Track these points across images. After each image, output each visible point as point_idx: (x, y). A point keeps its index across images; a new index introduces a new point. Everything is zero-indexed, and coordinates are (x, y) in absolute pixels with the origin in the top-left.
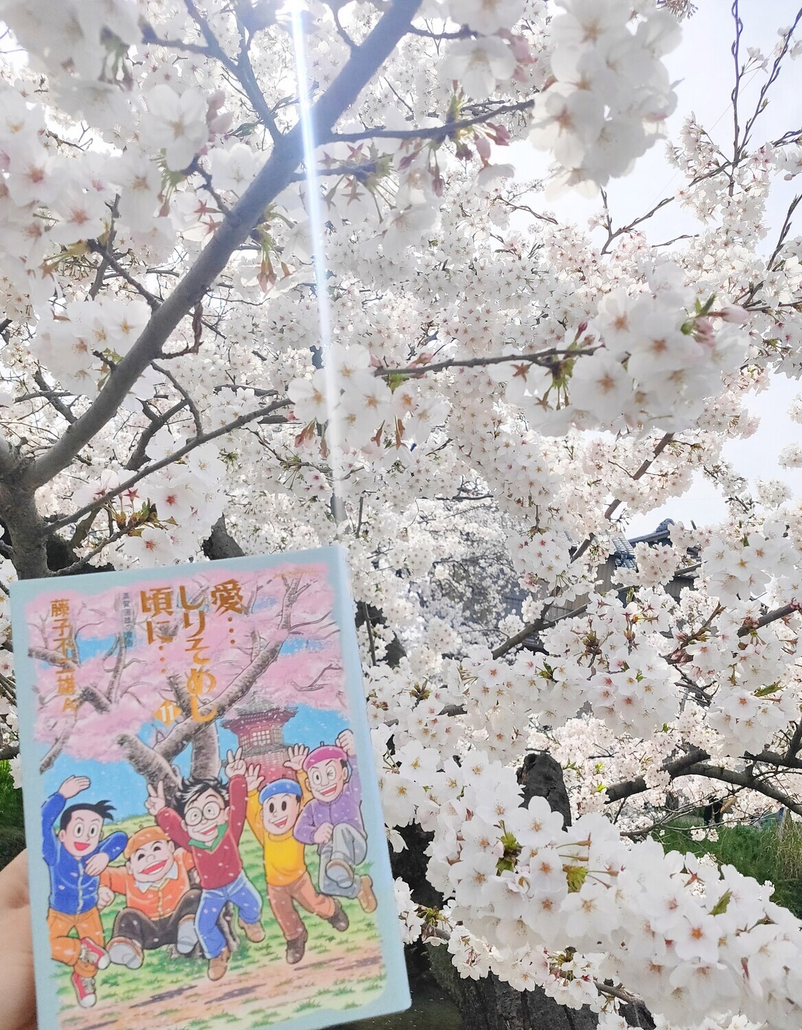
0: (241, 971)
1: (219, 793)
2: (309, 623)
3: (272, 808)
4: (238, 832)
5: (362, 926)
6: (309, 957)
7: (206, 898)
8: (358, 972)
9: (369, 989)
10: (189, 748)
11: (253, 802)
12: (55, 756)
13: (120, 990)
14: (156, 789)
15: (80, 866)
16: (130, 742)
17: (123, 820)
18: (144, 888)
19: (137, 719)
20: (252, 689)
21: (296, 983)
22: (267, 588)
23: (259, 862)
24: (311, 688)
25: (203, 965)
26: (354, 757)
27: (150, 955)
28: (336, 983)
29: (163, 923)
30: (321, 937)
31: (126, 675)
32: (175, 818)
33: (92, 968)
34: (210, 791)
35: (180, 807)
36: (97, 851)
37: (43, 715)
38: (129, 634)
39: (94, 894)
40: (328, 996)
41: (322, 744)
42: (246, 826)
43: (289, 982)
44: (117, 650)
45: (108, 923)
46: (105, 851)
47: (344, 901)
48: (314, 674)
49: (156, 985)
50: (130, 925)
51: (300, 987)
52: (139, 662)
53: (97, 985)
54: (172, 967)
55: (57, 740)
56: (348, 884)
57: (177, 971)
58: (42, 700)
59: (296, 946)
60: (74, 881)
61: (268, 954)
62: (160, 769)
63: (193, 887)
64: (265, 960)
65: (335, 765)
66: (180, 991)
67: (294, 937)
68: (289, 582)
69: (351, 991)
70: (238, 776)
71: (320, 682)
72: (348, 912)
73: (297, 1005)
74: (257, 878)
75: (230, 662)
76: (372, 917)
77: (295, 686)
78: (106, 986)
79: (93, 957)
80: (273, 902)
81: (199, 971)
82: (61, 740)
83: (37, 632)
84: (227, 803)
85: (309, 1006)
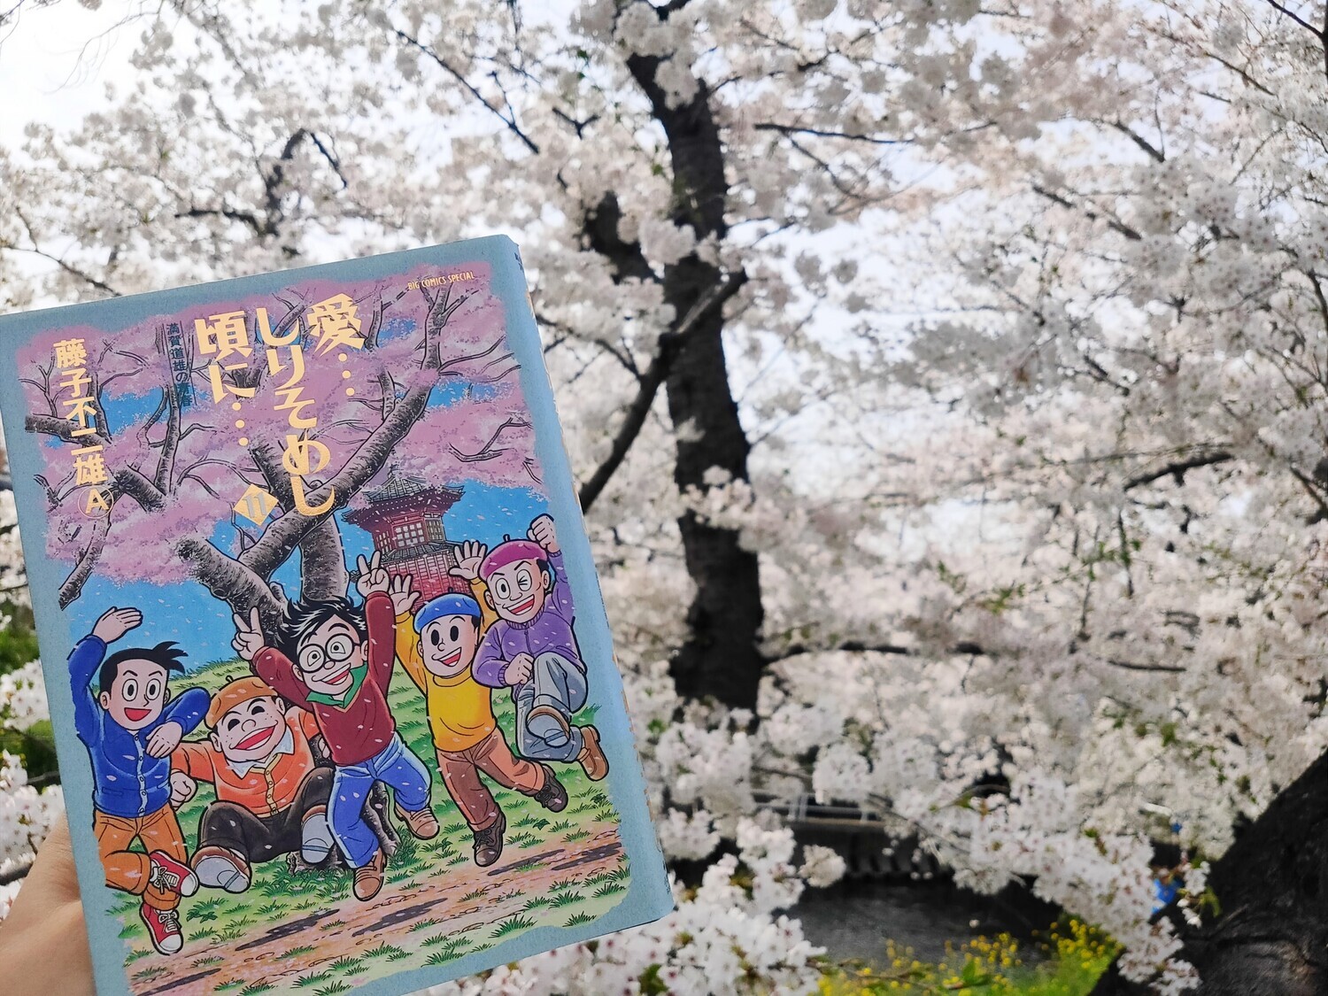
0: (407, 882)
1: (350, 621)
2: (470, 358)
3: (435, 638)
4: (385, 677)
5: (587, 801)
6: (510, 854)
7: (341, 779)
8: (586, 869)
9: (605, 892)
10: (296, 555)
11: (405, 632)
12: (82, 579)
13: (219, 925)
14: (248, 622)
15: (138, 743)
16: (199, 552)
17: (200, 672)
18: (242, 770)
19: (207, 516)
20: (389, 462)
21: (494, 893)
22: (398, 306)
23: (422, 718)
24: (482, 456)
25: (346, 878)
26: (559, 553)
27: (260, 870)
28: (553, 889)
29: (276, 819)
30: (526, 822)
31: (184, 451)
32: (281, 661)
33: (170, 895)
34: (335, 619)
35: (289, 645)
36: (162, 720)
37: (58, 519)
38: (184, 387)
39: (164, 785)
40: (544, 908)
41: (507, 539)
42: (397, 667)
43: (481, 893)
44: (167, 412)
45: (191, 827)
46: (174, 719)
48: (486, 436)
49: (274, 913)
50: (224, 827)
51: (499, 900)
52: (202, 428)
54: (297, 886)
55: (82, 556)
56: (563, 740)
57: (306, 890)
58: (52, 495)
59: (489, 840)
60: (131, 767)
61: (447, 854)
62: (252, 589)
63: (320, 763)
64: (442, 864)
65: (529, 568)
66: (312, 920)
67: (484, 826)
68: (433, 295)
69: (578, 898)
70: (377, 594)
71: (495, 446)
72: (565, 782)
73: (496, 927)
74: (419, 742)
75: (349, 423)
77: (457, 453)
78: (196, 921)
79: (172, 880)
80: (447, 777)
81: (341, 888)
82: (89, 556)
83: (37, 392)
84: (363, 636)
85: (516, 925)
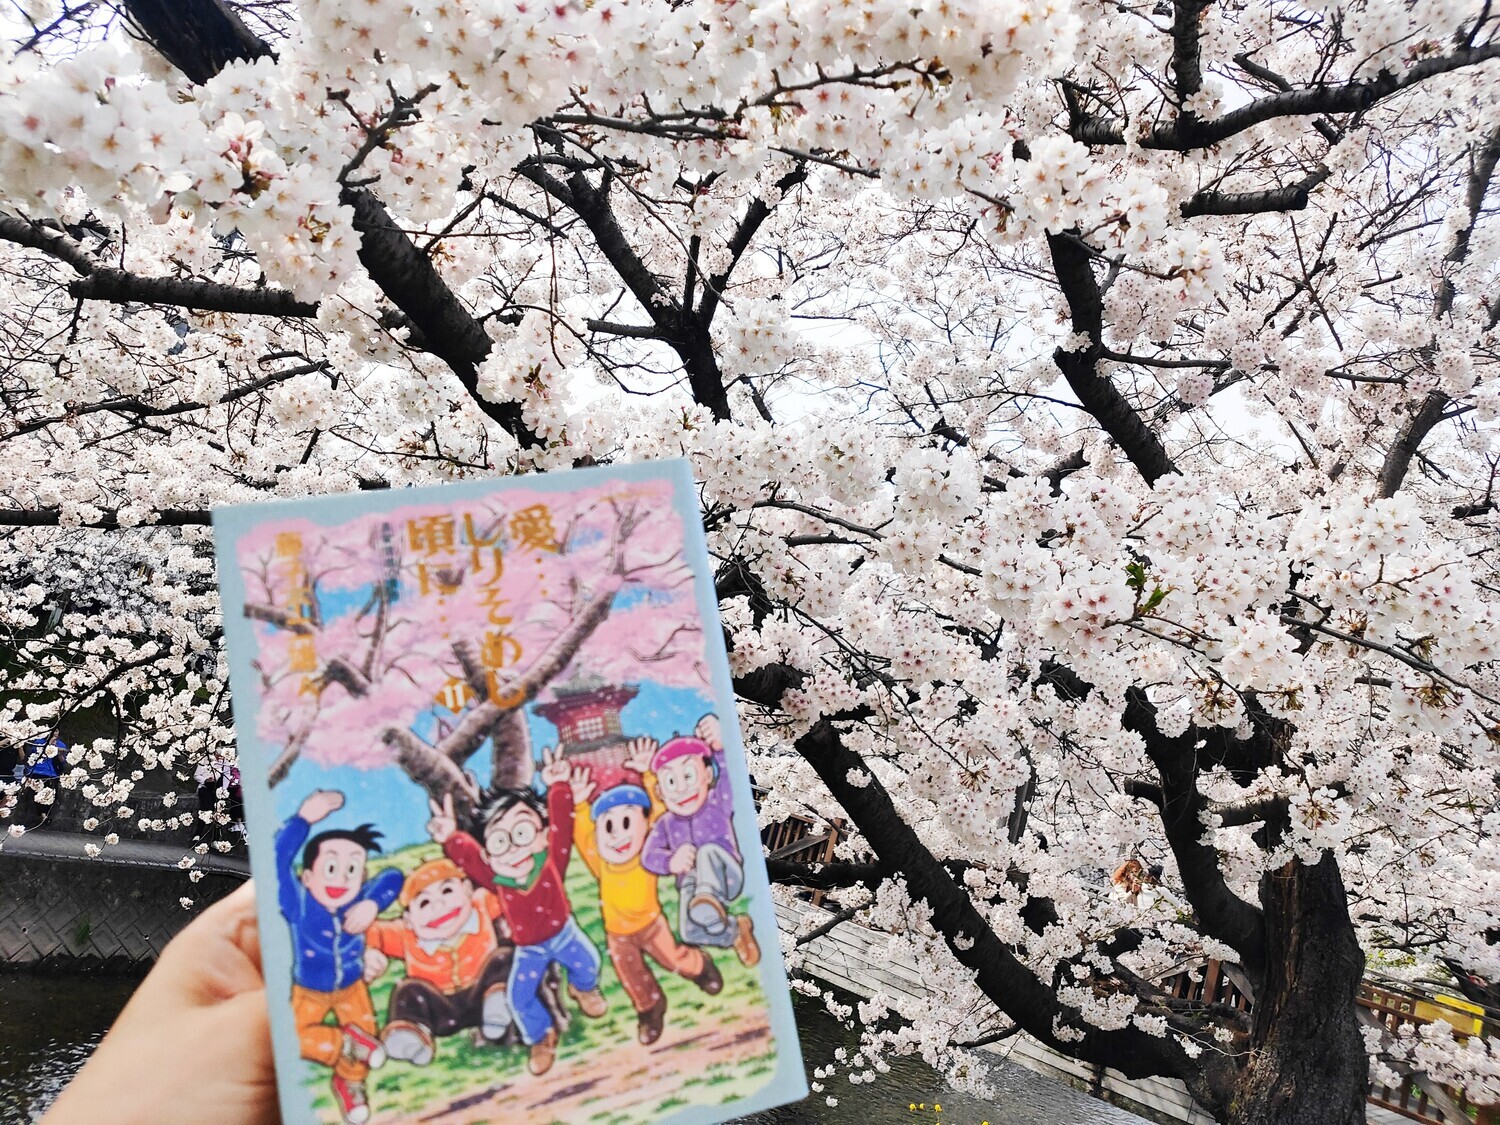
0: (575, 1059)
1: (534, 808)
2: (651, 567)
3: (609, 826)
4: (562, 862)
5: (742, 986)
6: (670, 1033)
7: (521, 960)
8: (739, 1051)
9: (756, 1072)
10: (488, 746)
11: (582, 818)
12: (291, 761)
13: (404, 1097)
14: (441, 805)
15: (336, 921)
16: (401, 739)
17: (397, 852)
18: (431, 949)
19: (410, 705)
20: (575, 660)
21: (654, 1072)
22: (590, 517)
23: (595, 903)
24: (658, 657)
26: (721, 752)
27: (445, 1045)
28: (708, 1068)
29: (460, 996)
30: (685, 1004)
31: (391, 642)
32: (471, 846)
33: (359, 1067)
34: (521, 806)
35: (478, 829)
36: (359, 898)
37: (270, 703)
38: (393, 583)
39: (359, 961)
40: (699, 1087)
41: (676, 735)
42: (574, 853)
43: (641, 1071)
44: (377, 606)
45: (382, 1002)
46: (372, 897)
47: (715, 953)
48: (662, 638)
49: (455, 1086)
50: (413, 1002)
51: (658, 1078)
52: (408, 622)
53: (371, 1092)
54: (477, 1060)
55: (292, 738)
56: (719, 928)
57: (485, 1065)
58: (266, 680)
59: (651, 1020)
60: (329, 943)
61: (614, 1033)
62: (447, 776)
63: (502, 942)
64: (609, 1042)
65: (694, 763)
66: (490, 1094)
67: (648, 1007)
68: (621, 508)
69: (730, 1078)
70: (560, 783)
71: (670, 649)
72: (721, 967)
73: (656, 1104)
74: (591, 926)
75: (542, 623)
76: (755, 972)
77: (635, 654)
78: (383, 1093)
79: (362, 1052)
80: (616, 958)
81: (517, 1063)
82: (297, 739)
83: (256, 580)
84: (545, 822)
85: (674, 1102)
